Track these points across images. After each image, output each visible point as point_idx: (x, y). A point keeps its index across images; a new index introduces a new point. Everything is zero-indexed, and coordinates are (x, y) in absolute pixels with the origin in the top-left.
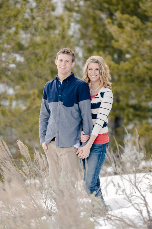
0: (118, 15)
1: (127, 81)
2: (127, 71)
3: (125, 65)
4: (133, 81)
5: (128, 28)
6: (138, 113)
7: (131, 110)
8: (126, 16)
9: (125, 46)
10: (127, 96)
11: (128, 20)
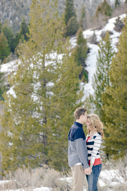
0: (106, 123)
1: (110, 143)
2: (109, 140)
3: (109, 138)
4: (111, 143)
5: (109, 127)
6: (114, 152)
7: (112, 151)
8: (109, 123)
9: (109, 132)
10: (110, 147)
11: (109, 125)
